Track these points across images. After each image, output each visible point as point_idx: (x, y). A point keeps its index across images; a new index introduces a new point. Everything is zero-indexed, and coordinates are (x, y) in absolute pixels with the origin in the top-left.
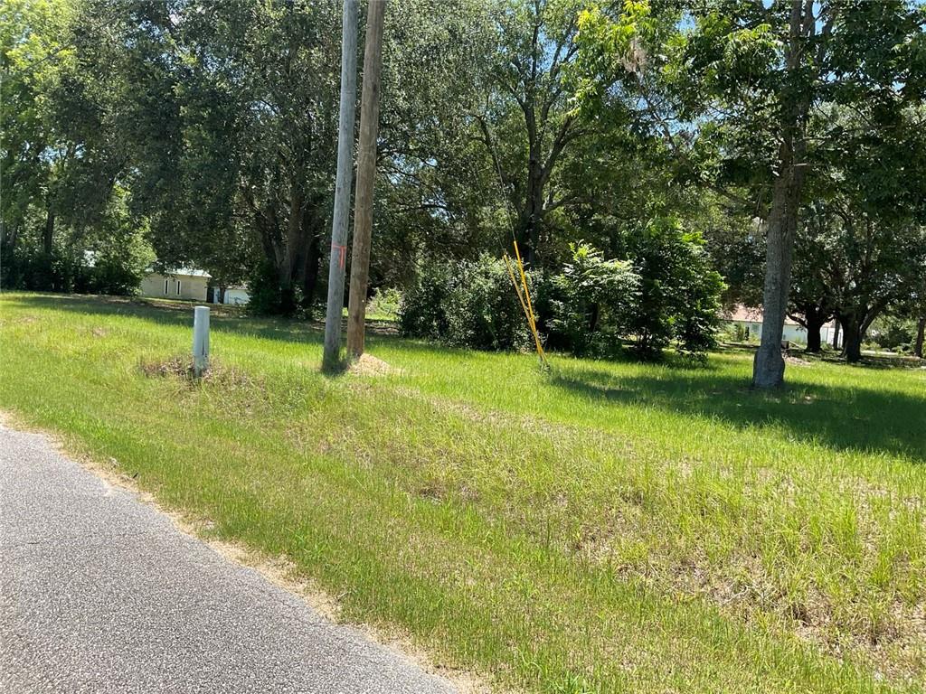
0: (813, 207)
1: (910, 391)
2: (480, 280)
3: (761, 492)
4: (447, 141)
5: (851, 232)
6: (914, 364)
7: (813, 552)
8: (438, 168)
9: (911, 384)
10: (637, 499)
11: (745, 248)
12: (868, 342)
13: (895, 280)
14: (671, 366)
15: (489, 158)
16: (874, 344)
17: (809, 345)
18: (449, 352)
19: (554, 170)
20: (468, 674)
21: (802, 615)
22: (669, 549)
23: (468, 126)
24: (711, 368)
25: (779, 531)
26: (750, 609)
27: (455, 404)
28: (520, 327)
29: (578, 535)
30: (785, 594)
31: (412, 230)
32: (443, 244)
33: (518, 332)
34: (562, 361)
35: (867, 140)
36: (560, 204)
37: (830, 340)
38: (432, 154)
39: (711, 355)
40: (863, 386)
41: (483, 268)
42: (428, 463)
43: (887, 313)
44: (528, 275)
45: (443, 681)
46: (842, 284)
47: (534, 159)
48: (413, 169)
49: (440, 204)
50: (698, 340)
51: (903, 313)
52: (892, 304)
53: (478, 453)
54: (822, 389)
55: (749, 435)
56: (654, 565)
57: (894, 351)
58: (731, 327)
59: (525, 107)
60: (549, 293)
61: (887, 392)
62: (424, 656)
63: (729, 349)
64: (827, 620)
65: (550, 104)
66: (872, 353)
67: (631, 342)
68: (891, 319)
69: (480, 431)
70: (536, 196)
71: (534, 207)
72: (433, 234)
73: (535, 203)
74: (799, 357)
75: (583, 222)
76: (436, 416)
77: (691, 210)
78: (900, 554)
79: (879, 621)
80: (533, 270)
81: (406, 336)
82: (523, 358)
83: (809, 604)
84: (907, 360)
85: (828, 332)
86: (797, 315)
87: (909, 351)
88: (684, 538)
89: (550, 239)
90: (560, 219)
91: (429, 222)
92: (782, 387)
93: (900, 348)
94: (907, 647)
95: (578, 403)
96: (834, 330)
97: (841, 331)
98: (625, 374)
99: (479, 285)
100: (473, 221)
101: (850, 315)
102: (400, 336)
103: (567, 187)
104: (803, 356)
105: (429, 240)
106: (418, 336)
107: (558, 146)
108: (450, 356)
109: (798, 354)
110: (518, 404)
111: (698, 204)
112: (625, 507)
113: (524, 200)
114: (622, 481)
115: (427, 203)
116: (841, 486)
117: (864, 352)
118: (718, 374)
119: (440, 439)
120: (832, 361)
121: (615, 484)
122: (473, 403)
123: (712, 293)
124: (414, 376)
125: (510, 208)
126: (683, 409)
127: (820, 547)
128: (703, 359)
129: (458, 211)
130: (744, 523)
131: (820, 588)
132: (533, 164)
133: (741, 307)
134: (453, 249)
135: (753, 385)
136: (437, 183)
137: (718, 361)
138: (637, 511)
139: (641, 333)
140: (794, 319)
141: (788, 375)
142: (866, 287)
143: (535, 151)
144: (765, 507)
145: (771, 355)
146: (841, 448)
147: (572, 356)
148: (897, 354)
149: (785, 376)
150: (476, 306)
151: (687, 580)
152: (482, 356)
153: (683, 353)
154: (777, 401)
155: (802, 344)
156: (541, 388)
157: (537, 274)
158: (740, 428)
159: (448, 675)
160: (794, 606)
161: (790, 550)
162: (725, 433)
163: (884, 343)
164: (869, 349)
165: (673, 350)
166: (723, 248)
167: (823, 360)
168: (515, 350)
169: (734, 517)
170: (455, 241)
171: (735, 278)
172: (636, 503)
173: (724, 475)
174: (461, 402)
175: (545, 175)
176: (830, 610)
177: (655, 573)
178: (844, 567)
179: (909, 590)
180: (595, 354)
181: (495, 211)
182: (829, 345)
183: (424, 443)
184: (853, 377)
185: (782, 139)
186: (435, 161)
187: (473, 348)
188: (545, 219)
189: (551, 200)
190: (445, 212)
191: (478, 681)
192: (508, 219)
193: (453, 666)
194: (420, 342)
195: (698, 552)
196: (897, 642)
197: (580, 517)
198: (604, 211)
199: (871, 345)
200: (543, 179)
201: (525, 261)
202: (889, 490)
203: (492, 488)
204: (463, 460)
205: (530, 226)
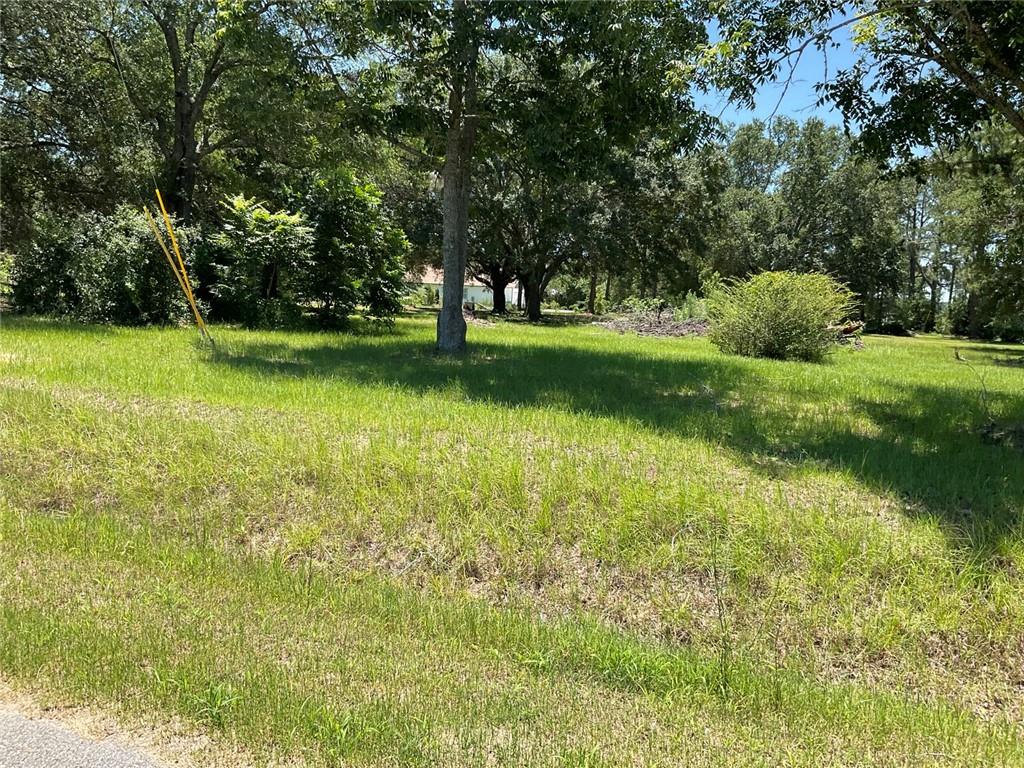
0: (491, 164)
1: (580, 345)
2: (118, 239)
3: (436, 455)
4: (63, 61)
5: (527, 191)
6: (587, 321)
7: (484, 509)
8: (52, 95)
9: (582, 339)
10: (310, 479)
11: (429, 205)
12: (549, 301)
13: (568, 239)
14: (357, 333)
15: (122, 86)
16: (554, 303)
17: (495, 306)
18: (82, 330)
19: (207, 106)
20: (87, 709)
21: (473, 572)
22: (342, 527)
23: (90, 42)
24: (399, 334)
25: (453, 492)
26: (425, 574)
27: (86, 392)
28: (176, 295)
29: (243, 528)
30: (458, 554)
31: (22, 175)
32: (68, 193)
33: (174, 302)
34: (232, 333)
35: (534, 93)
36: (218, 146)
37: (515, 301)
38: (42, 76)
39: (399, 320)
40: (539, 344)
41: (123, 223)
42: (48, 468)
43: (564, 272)
44: (182, 232)
45: (53, 724)
46: (522, 244)
47: (179, 90)
48: (17, 94)
49: (61, 142)
50: (383, 304)
51: (577, 271)
52: (567, 263)
53: (117, 450)
54: (502, 349)
55: (430, 400)
56: (328, 547)
57: (571, 309)
58: (422, 291)
59: (163, 25)
60: (211, 254)
61: (560, 347)
62: (28, 701)
63: (419, 313)
64: (497, 573)
65: (196, 24)
66: (552, 311)
67: (312, 309)
68: (567, 277)
69: (118, 423)
70: (186, 137)
71: (184, 149)
72: (53, 180)
73: (186, 144)
74: (485, 318)
75: (250, 171)
76: (58, 409)
77: (368, 161)
78: (560, 499)
79: (543, 565)
80: (188, 225)
81: (21, 313)
82: (182, 333)
83: (481, 560)
84: (581, 317)
85: (512, 292)
86: (483, 276)
87: (584, 308)
88: (360, 513)
89: (210, 189)
90: (219, 166)
91: (46, 166)
92: (465, 348)
93: (576, 306)
94: (566, 585)
95: (244, 380)
96: (517, 290)
97: (523, 291)
98: (305, 344)
99: (118, 244)
100: (108, 165)
101: (529, 274)
102: (14, 313)
103: (224, 127)
104: (489, 317)
105: (47, 187)
106: (40, 312)
107: (211, 76)
108: (83, 334)
109: (484, 315)
110: (171, 386)
111: (375, 155)
112: (296, 490)
113: (173, 140)
114: (294, 462)
115: (41, 140)
116: (511, 442)
117: (544, 311)
118: (405, 339)
119: (64, 438)
120: (515, 321)
121: (286, 467)
122: (109, 390)
123: (394, 253)
124: (29, 361)
125: (155, 149)
126: (363, 379)
127: (489, 503)
128: (389, 324)
129: (86, 150)
130: (420, 488)
131: (490, 543)
132: (180, 96)
133: (429, 269)
134: (82, 199)
135: (438, 349)
136: (53, 113)
137: (406, 326)
138: (310, 492)
139: (323, 298)
140: (480, 280)
141: (471, 336)
142: (543, 247)
143: (182, 81)
144: (440, 471)
145: (453, 317)
146: (514, 404)
147: (243, 328)
148: (573, 311)
149: (468, 337)
150: (116, 270)
151: (361, 557)
152: (127, 332)
153: (368, 319)
154: (460, 363)
155: (490, 306)
156: (201, 366)
157: (194, 231)
158: (420, 394)
159: (60, 716)
160: (466, 564)
161: (463, 511)
162: (404, 400)
163: (563, 301)
164: (549, 308)
165: (357, 317)
166: (406, 205)
167: (508, 320)
168: (171, 322)
169: (410, 484)
170: (85, 190)
171: (420, 237)
172: (309, 484)
173: (401, 443)
174: (94, 390)
175: (196, 111)
176: (499, 562)
177: (329, 555)
178: (512, 519)
179: (567, 532)
180: (272, 325)
181: (136, 153)
182: (514, 305)
183: (43, 445)
184: (533, 336)
185: (451, 87)
186: (48, 85)
187: (116, 324)
188: (201, 164)
189: (206, 141)
190: (68, 152)
191: (101, 714)
192: (153, 164)
193: (67, 704)
194: (41, 319)
195: (374, 525)
196: (556, 583)
197: (245, 509)
198: (271, 156)
199: (552, 304)
200: (193, 116)
201: (178, 216)
202: (553, 441)
203: (136, 490)
204: (99, 461)
205: (181, 172)
